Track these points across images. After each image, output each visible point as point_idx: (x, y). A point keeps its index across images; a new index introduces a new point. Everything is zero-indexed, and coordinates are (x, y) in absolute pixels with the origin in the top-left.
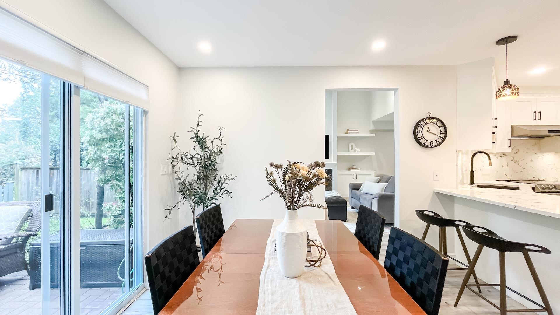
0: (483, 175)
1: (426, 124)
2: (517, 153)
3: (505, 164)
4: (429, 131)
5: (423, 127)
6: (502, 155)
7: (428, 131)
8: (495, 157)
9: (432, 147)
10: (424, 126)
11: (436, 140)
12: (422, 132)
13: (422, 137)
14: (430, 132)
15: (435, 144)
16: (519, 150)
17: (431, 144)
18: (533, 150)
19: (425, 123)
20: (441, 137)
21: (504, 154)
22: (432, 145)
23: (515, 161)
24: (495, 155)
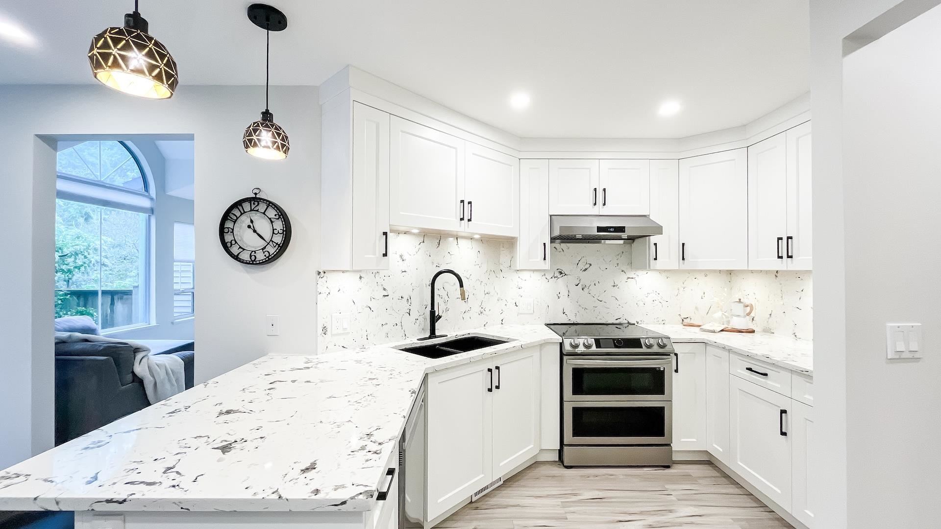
0: (521, 314)
1: (243, 212)
2: (586, 269)
3: (564, 292)
4: (252, 227)
5: (236, 220)
6: (557, 274)
7: (249, 227)
8: (544, 278)
9: (254, 262)
10: (237, 218)
11: (263, 249)
12: (233, 230)
13: (233, 242)
14: (255, 231)
15: (260, 256)
16: (591, 265)
17: (251, 256)
18: (618, 264)
19: (241, 212)
20: (272, 241)
21: (561, 273)
22: (253, 258)
23: (582, 285)
24: (543, 274)
